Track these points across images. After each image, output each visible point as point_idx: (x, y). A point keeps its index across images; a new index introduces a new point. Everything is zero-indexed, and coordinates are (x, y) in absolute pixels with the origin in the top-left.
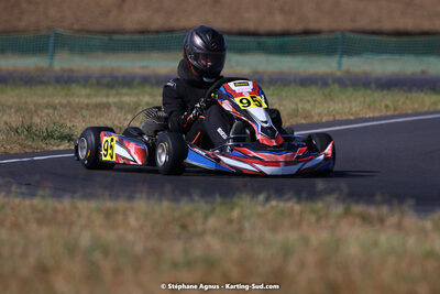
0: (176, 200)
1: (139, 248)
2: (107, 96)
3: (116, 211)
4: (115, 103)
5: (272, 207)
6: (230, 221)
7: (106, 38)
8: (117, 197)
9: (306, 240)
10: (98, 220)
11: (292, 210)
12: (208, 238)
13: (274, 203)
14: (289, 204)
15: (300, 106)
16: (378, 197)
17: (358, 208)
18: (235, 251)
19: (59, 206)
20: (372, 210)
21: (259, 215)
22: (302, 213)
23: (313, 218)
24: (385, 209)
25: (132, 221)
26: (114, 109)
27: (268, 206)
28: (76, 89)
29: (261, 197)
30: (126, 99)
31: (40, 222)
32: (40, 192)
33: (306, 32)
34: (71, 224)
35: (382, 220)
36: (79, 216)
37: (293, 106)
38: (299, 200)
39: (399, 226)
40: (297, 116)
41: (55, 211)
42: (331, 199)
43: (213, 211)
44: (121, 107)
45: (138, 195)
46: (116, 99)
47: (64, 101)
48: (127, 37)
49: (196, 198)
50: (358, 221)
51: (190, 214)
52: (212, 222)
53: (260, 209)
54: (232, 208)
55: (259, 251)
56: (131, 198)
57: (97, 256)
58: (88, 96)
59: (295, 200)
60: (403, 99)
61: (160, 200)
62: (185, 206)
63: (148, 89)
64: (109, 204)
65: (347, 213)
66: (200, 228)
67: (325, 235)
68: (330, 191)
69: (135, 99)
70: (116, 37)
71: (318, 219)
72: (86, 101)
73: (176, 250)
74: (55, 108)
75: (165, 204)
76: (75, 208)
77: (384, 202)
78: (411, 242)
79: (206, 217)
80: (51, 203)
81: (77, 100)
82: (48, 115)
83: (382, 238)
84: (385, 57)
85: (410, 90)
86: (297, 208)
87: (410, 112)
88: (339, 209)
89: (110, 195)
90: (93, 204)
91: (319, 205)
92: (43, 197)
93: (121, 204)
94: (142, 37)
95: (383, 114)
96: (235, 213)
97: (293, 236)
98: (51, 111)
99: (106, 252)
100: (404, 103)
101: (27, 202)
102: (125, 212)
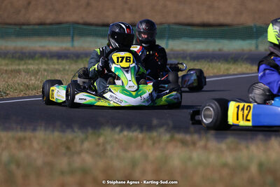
0: (63, 131)
1: (39, 162)
2: (19, 65)
3: (25, 138)
4: (23, 69)
5: (124, 136)
6: (98, 145)
7: (17, 28)
8: (25, 130)
9: (146, 157)
10: (13, 144)
11: (137, 137)
12: (84, 155)
13: (125, 133)
14: (135, 134)
16: (192, 129)
17: (179, 136)
18: (101, 163)
20: (188, 137)
21: (117, 141)
22: (143, 139)
23: (150, 142)
24: (196, 137)
25: (35, 145)
26: (23, 73)
27: (121, 135)
29: (118, 129)
30: (31, 67)
35: (194, 144)
38: (142, 131)
39: (205, 147)
42: (162, 130)
43: (86, 138)
44: (28, 72)
45: (39, 128)
46: (25, 67)
48: (31, 27)
49: (76, 130)
50: (179, 144)
51: (72, 140)
52: (86, 145)
53: (117, 137)
54: (99, 136)
55: (117, 163)
56: (34, 130)
57: (13, 167)
58: (7, 65)
59: (138, 131)
60: (207, 66)
61: (53, 131)
62: (69, 135)
63: (45, 60)
64: (20, 134)
65: (172, 139)
66: (78, 149)
67: (158, 153)
68: (161, 126)
69: (37, 67)
70: (24, 27)
71: (154, 144)
72: (5, 68)
73: (63, 163)
75: (57, 134)
77: (195, 132)
78: (213, 157)
79: (82, 142)
83: (195, 155)
84: (195, 40)
85: (211, 61)
86: (140, 136)
87: (212, 75)
88: (167, 137)
89: (21, 128)
90: (10, 134)
91: (155, 134)
93: (28, 134)
94: (41, 27)
96: (101, 140)
97: (138, 154)
99: (18, 165)
100: (208, 69)
102: (30, 139)
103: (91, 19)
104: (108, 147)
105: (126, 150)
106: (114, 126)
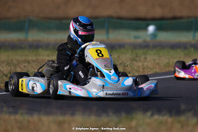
0: (99, 115)
3: (64, 122)
5: (155, 120)
6: (131, 128)
8: (64, 114)
10: (54, 127)
11: (167, 121)
13: (156, 117)
14: (165, 117)
15: (171, 60)
19: (31, 119)
21: (147, 124)
22: (172, 123)
27: (152, 119)
28: (41, 51)
29: (149, 114)
31: (20, 129)
32: (20, 111)
33: (174, 18)
34: (38, 130)
36: (43, 125)
37: (167, 61)
38: (171, 115)
40: (169, 66)
41: (29, 122)
43: (120, 121)
45: (77, 113)
47: (34, 58)
49: (111, 114)
53: (148, 120)
54: (132, 120)
56: (73, 114)
58: (48, 55)
61: (90, 115)
62: (104, 119)
64: (60, 118)
68: (189, 110)
70: (64, 21)
74: (29, 62)
75: (93, 118)
76: (40, 120)
80: (27, 118)
81: (42, 58)
82: (25, 66)
86: (170, 120)
88: (194, 121)
89: (61, 113)
90: (51, 118)
91: (183, 118)
92: (22, 114)
93: (68, 118)
96: (134, 123)
98: (26, 64)
101: (13, 117)
102: (69, 122)
103: (124, 13)
106: (145, 110)
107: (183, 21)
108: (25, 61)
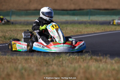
0: (45, 56)
1: (35, 69)
2: (26, 27)
3: (28, 59)
5: (71, 57)
6: (60, 61)
8: (29, 55)
9: (80, 66)
10: (23, 61)
11: (76, 58)
12: (53, 66)
14: (75, 56)
15: (79, 30)
16: (100, 54)
17: (95, 57)
18: (61, 69)
20: (98, 58)
21: (67, 59)
22: (79, 59)
23: (82, 60)
24: (102, 57)
25: (33, 61)
27: (70, 57)
28: (17, 26)
29: (68, 54)
31: (8, 62)
33: (80, 10)
34: (16, 63)
35: (101, 61)
36: (18, 60)
37: (77, 30)
39: (106, 62)
40: (78, 32)
41: (12, 59)
42: (87, 55)
43: (55, 58)
45: (34, 54)
47: (14, 29)
49: (50, 55)
50: (94, 61)
51: (48, 59)
52: (54, 61)
53: (68, 58)
54: (60, 58)
55: (67, 69)
56: (32, 55)
57: (23, 71)
58: (21, 28)
59: (77, 55)
60: (106, 27)
61: (40, 56)
62: (47, 57)
64: (26, 57)
65: (91, 58)
66: (51, 63)
67: (85, 65)
70: (28, 11)
71: (84, 60)
72: (20, 29)
73: (45, 69)
74: (12, 31)
75: (42, 57)
76: (17, 58)
77: (101, 55)
78: (109, 66)
80: (10, 57)
81: (18, 29)
82: (10, 33)
83: (101, 65)
86: (78, 57)
87: (109, 31)
88: (89, 58)
89: (27, 55)
90: (22, 57)
91: (84, 56)
92: (8, 55)
93: (30, 57)
95: (101, 31)
96: (61, 59)
97: (77, 65)
98: (10, 32)
99: (25, 70)
101: (4, 57)
102: (31, 59)
104: (64, 62)
105: (71, 64)
107: (84, 11)
108: (10, 30)
